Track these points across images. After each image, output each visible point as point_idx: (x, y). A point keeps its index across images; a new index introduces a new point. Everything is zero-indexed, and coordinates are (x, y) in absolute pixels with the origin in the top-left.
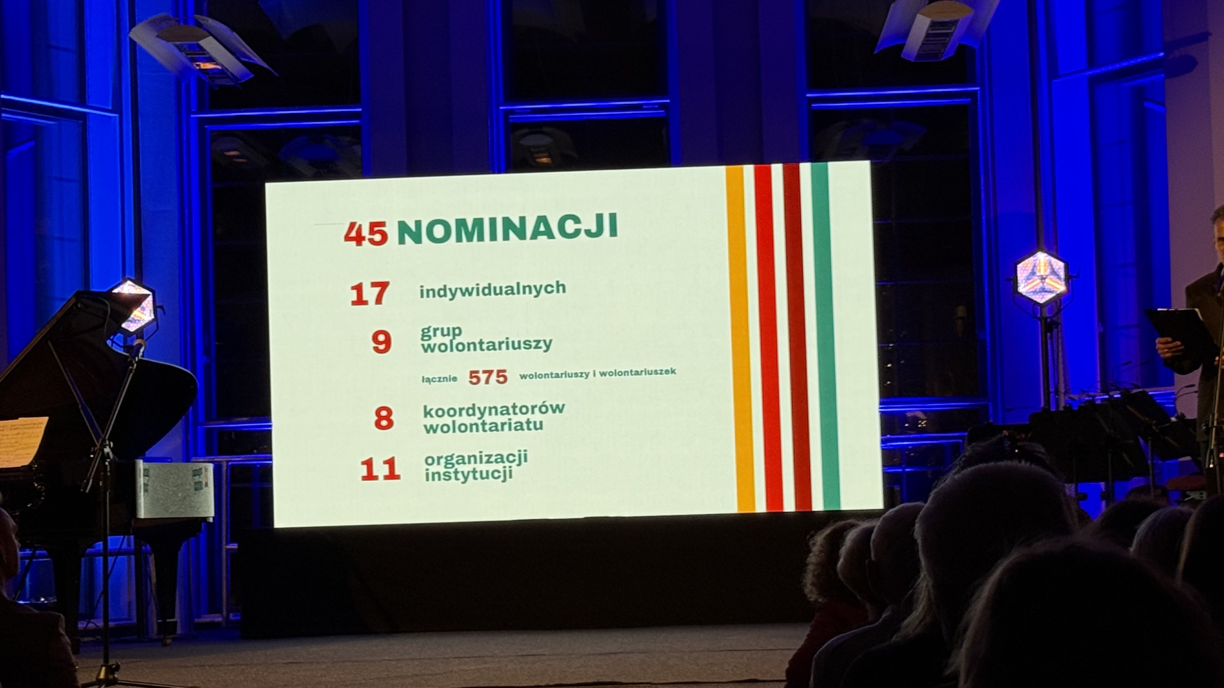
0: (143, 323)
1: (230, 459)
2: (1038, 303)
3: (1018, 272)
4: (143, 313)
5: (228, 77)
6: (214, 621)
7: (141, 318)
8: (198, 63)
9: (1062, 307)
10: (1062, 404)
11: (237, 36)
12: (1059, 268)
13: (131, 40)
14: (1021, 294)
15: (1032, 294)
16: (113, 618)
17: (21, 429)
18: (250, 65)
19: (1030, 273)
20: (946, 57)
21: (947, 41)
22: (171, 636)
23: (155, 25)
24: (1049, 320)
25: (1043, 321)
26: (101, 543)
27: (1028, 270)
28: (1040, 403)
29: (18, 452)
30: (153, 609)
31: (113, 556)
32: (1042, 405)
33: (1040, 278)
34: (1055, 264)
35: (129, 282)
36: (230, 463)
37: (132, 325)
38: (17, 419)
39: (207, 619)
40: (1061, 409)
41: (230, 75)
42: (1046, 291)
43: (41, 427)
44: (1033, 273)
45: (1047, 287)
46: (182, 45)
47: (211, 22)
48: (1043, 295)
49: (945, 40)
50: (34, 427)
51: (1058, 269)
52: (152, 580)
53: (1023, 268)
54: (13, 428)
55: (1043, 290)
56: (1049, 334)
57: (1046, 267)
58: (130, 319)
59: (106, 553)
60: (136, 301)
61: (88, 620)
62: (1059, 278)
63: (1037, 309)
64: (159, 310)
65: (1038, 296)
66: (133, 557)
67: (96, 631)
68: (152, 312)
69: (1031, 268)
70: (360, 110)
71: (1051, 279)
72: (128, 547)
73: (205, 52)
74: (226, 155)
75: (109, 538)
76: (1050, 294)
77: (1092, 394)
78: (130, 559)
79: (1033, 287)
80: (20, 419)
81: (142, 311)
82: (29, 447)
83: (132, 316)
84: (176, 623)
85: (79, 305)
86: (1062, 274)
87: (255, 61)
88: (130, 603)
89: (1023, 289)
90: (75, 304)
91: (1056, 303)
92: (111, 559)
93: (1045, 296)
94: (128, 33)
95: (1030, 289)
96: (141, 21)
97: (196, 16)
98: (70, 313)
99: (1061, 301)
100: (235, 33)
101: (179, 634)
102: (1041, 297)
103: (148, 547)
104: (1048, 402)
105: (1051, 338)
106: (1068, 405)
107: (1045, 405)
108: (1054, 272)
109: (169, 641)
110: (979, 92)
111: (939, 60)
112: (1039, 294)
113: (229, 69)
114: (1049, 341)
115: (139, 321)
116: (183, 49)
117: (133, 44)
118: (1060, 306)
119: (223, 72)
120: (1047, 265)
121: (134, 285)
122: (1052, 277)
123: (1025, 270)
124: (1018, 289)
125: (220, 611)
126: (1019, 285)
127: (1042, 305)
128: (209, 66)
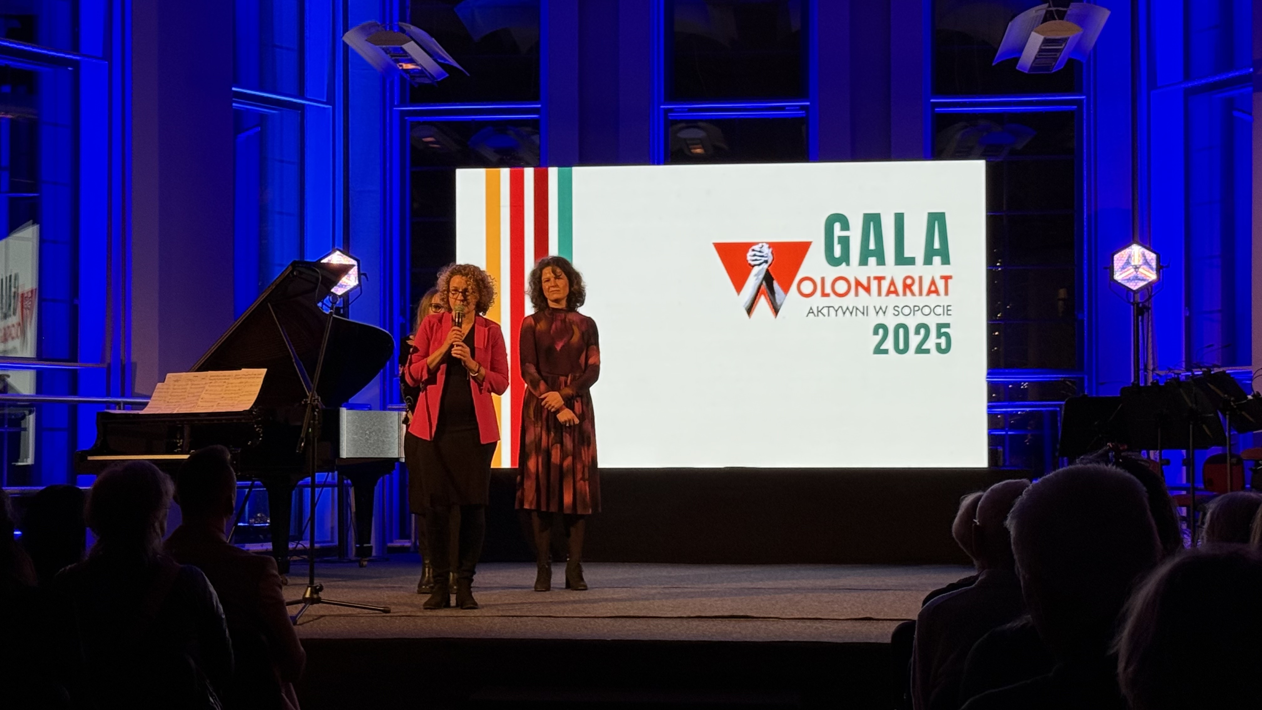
0: (348, 288)
2: (1131, 290)
3: (1115, 262)
4: (349, 280)
5: (426, 76)
6: (403, 546)
7: (347, 283)
8: (400, 64)
9: (1153, 294)
10: (1150, 380)
11: (435, 41)
12: (1152, 259)
13: (344, 43)
14: (1116, 281)
15: (1126, 281)
16: (318, 540)
17: (244, 378)
18: (445, 66)
19: (1125, 263)
20: (1057, 70)
21: (1058, 56)
22: (367, 559)
23: (364, 30)
24: (1141, 305)
25: (1135, 305)
26: (310, 478)
27: (1123, 260)
28: (1130, 380)
29: (241, 398)
30: (352, 534)
31: (319, 487)
32: (1132, 380)
33: (1134, 267)
34: (1148, 255)
35: (338, 252)
37: (339, 289)
38: (240, 369)
39: (397, 543)
40: (1149, 384)
41: (428, 75)
42: (1139, 279)
43: (261, 378)
44: (1128, 263)
45: (1140, 276)
46: (388, 49)
47: (413, 29)
48: (1136, 283)
49: (1056, 55)
50: (255, 377)
51: (1150, 260)
52: (352, 509)
53: (1119, 259)
54: (236, 377)
55: (1136, 278)
56: (1140, 318)
57: (1140, 258)
58: (339, 284)
59: (313, 486)
60: (344, 270)
61: (297, 542)
62: (1151, 268)
63: (1131, 295)
64: (363, 277)
65: (1131, 284)
66: (336, 489)
67: (304, 551)
68: (357, 278)
69: (1126, 259)
70: (539, 106)
71: (1144, 269)
72: (332, 479)
73: (407, 55)
74: (423, 141)
75: (317, 474)
76: (1143, 282)
77: (1176, 371)
78: (333, 492)
79: (1127, 276)
80: (243, 369)
81: (348, 278)
82: (250, 394)
83: (341, 282)
84: (371, 547)
85: (295, 273)
86: (1154, 264)
87: (451, 63)
88: (332, 528)
89: (1119, 276)
90: (292, 272)
91: (1148, 289)
92: (318, 491)
93: (1138, 284)
94: (342, 37)
95: (1125, 277)
96: (352, 27)
97: (400, 23)
98: (287, 280)
99: (1152, 287)
100: (433, 39)
101: (374, 557)
102: (1134, 284)
103: (349, 481)
104: (1137, 377)
105: (1142, 320)
106: (1155, 381)
107: (1135, 380)
108: (1146, 262)
109: (365, 563)
110: (1085, 101)
111: (1049, 72)
112: (1133, 282)
113: (427, 69)
114: (1140, 323)
115: (345, 286)
116: (388, 51)
117: (346, 46)
118: (1151, 293)
119: (422, 72)
120: (1141, 256)
121: (342, 255)
122: (1145, 267)
123: (1121, 260)
124: (1114, 276)
125: (408, 537)
126: (1114, 273)
127: (1134, 291)
128: (410, 66)
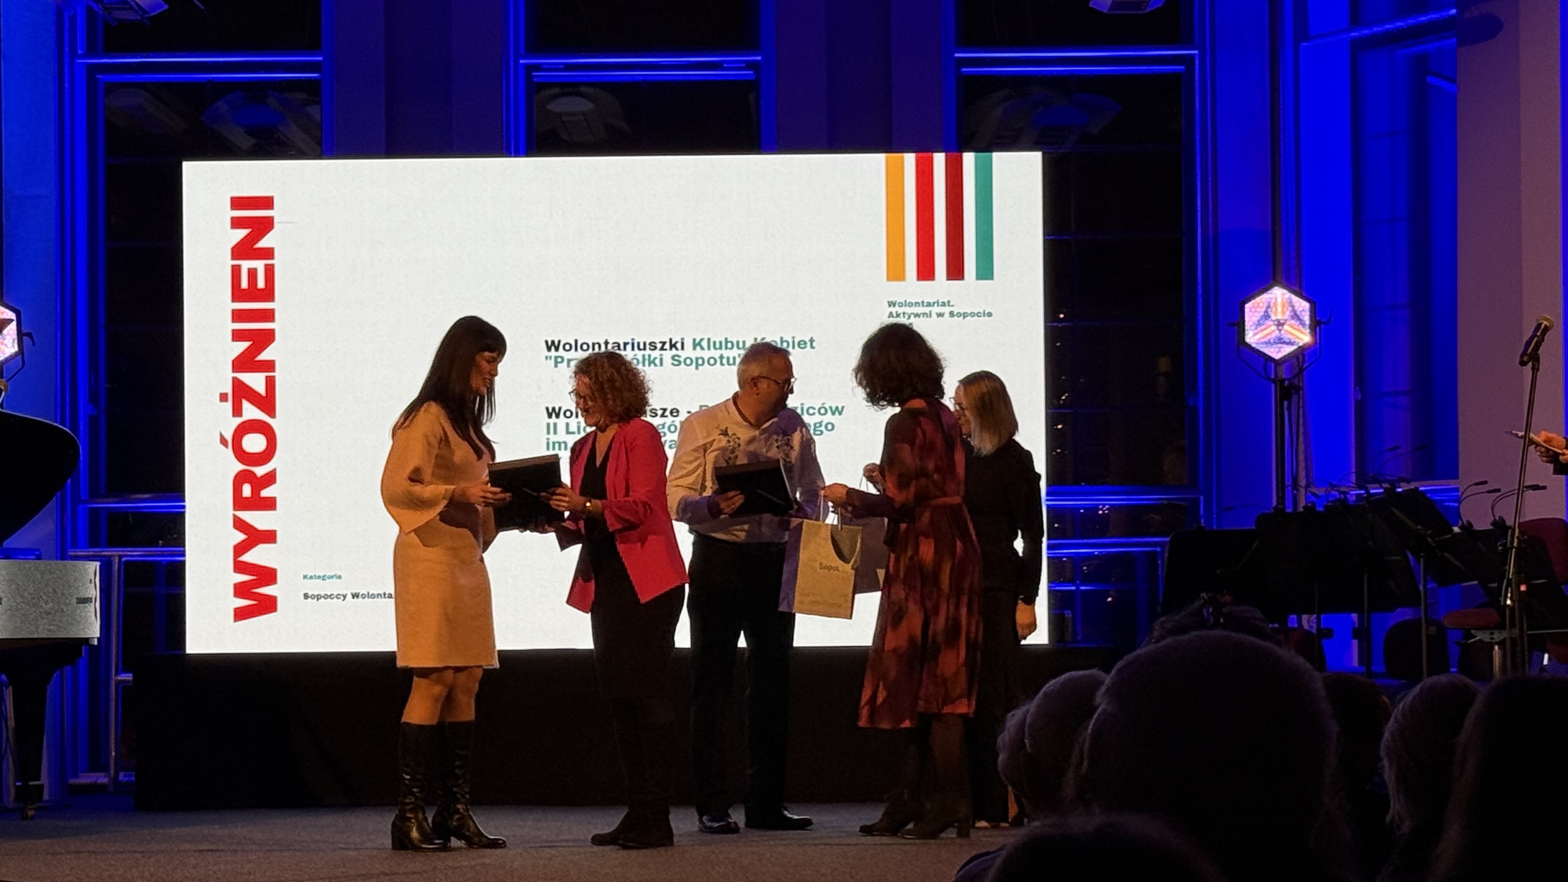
1: (123, 553)
2: (1272, 359)
3: (1246, 315)
5: (131, 8)
6: (96, 783)
9: (1305, 366)
10: (1302, 503)
12: (1303, 311)
14: (1249, 346)
15: (1264, 345)
19: (1263, 316)
20: (1153, 8)
22: (35, 806)
24: (1286, 383)
25: (1278, 384)
27: (1259, 312)
28: (1271, 500)
30: (9, 765)
32: (1274, 504)
33: (1276, 323)
34: (1298, 304)
36: (124, 559)
39: (85, 779)
40: (1301, 509)
41: (135, 6)
42: (1285, 343)
44: (1266, 316)
45: (1286, 337)
48: (1279, 348)
52: (9, 723)
53: (1253, 310)
55: (1280, 341)
56: (1286, 403)
57: (1285, 309)
62: (1303, 324)
63: (1270, 365)
64: (26, 339)
65: (1272, 350)
68: (16, 341)
69: (1264, 309)
70: (321, 59)
71: (1291, 326)
76: (1290, 346)
77: (1342, 489)
79: (1265, 336)
84: (42, 786)
86: (1307, 319)
89: (1251, 338)
91: (1298, 359)
93: (1282, 350)
95: (1262, 338)
99: (1304, 356)
101: (46, 802)
102: (1277, 350)
103: (4, 677)
104: (1281, 499)
105: (1289, 408)
106: (1310, 505)
107: (1278, 503)
108: (1296, 316)
109: (31, 813)
110: (1197, 58)
111: (1145, 12)
112: (1274, 346)
114: (1286, 413)
118: (1303, 364)
119: (124, 2)
120: (1287, 305)
122: (1293, 322)
123: (1255, 312)
124: (1246, 338)
125: (105, 769)
126: (1246, 333)
127: (1276, 362)
